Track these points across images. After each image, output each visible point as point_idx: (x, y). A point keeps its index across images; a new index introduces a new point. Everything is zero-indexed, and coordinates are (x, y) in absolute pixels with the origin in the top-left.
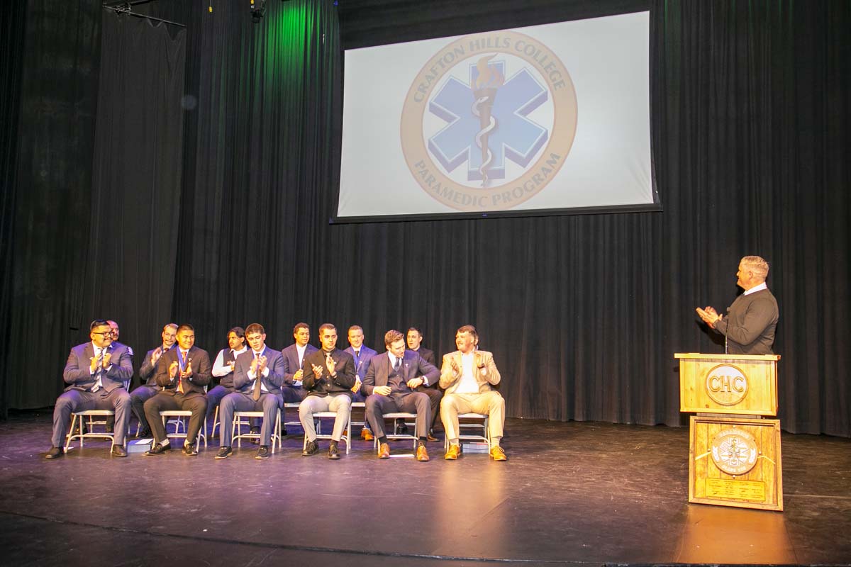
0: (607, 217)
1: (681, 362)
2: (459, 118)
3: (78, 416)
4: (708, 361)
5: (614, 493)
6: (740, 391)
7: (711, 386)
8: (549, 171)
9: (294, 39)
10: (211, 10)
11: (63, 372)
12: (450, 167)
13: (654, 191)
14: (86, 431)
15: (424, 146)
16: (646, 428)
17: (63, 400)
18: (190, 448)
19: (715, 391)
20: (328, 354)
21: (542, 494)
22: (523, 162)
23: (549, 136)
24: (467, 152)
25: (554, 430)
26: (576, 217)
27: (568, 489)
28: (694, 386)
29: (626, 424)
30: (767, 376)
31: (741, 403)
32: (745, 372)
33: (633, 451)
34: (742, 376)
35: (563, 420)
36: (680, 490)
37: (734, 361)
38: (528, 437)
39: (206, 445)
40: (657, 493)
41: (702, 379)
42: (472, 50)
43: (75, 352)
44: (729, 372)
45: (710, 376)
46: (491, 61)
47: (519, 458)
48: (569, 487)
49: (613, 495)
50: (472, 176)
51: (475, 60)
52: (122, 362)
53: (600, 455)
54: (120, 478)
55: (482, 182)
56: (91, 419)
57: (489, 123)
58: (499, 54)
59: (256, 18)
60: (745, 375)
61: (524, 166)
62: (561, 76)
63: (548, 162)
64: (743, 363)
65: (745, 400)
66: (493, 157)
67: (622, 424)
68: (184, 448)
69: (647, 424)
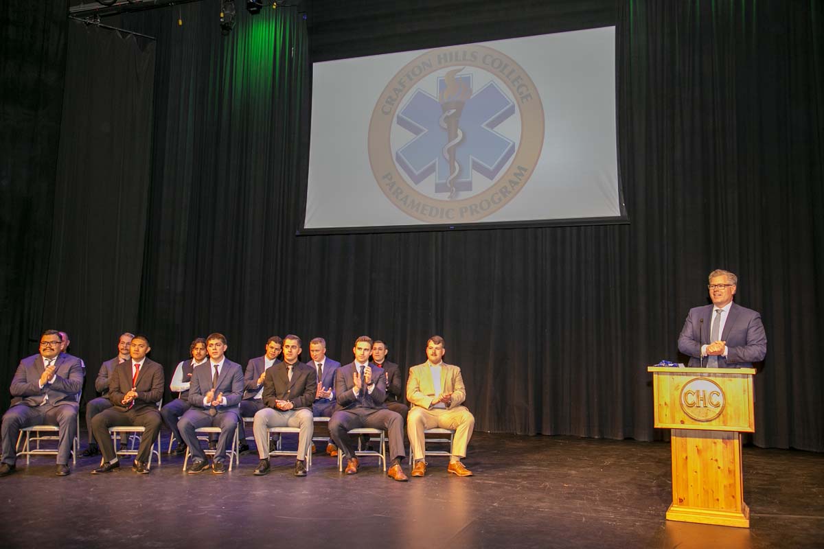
0: (575, 230)
1: (654, 375)
2: (427, 131)
3: (25, 432)
4: (683, 375)
5: (586, 514)
6: (717, 406)
7: (686, 400)
8: (516, 183)
9: (263, 54)
10: (180, 23)
11: (10, 385)
12: (417, 180)
13: (620, 204)
14: (32, 448)
15: (392, 160)
16: (615, 442)
17: (10, 416)
18: (142, 466)
19: (690, 406)
20: (290, 367)
21: (509, 515)
22: (490, 175)
23: (516, 148)
24: (434, 164)
25: (521, 444)
26: (544, 229)
27: (537, 509)
28: (668, 401)
29: (594, 438)
30: (744, 391)
31: (717, 419)
32: (721, 386)
33: (602, 467)
34: (719, 391)
35: (530, 434)
36: (654, 510)
37: (709, 375)
38: (495, 452)
39: (160, 463)
40: (631, 514)
41: (677, 393)
42: (440, 62)
43: (25, 365)
44: (705, 386)
45: (685, 391)
46: (459, 74)
47: (486, 475)
48: (538, 507)
49: (585, 516)
50: (439, 188)
51: (442, 73)
52: (71, 375)
53: (569, 472)
54: (62, 499)
55: (449, 194)
56: (38, 436)
57: (456, 136)
58: (467, 67)
59: (225, 31)
60: (721, 389)
61: (492, 178)
62: (528, 90)
63: (515, 174)
64: (719, 376)
65: (721, 416)
66: (460, 170)
67: (590, 438)
68: (135, 466)
69: (616, 438)
